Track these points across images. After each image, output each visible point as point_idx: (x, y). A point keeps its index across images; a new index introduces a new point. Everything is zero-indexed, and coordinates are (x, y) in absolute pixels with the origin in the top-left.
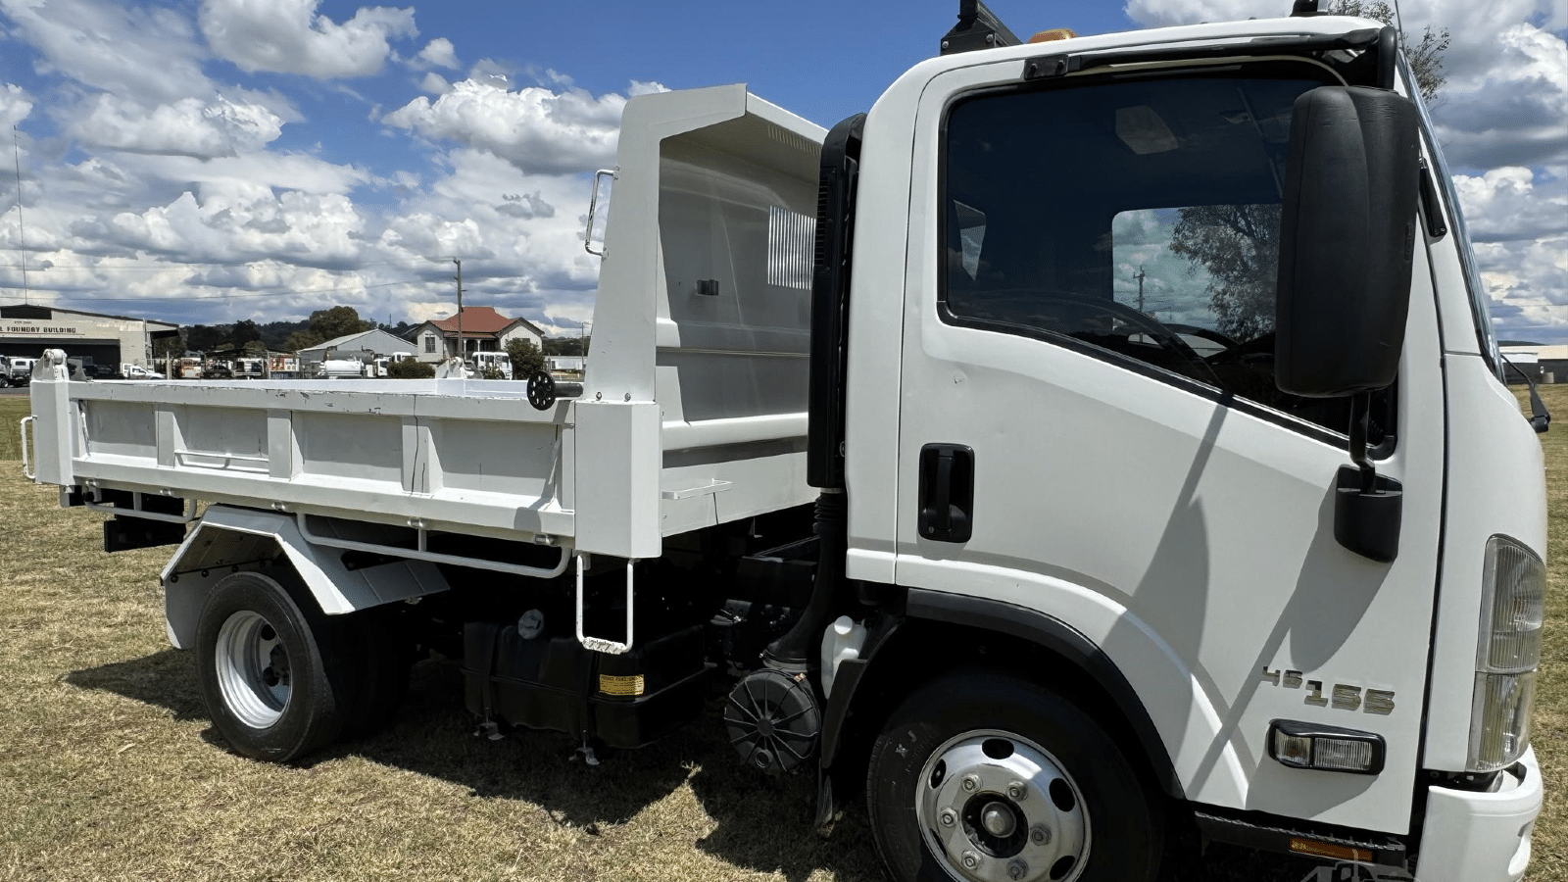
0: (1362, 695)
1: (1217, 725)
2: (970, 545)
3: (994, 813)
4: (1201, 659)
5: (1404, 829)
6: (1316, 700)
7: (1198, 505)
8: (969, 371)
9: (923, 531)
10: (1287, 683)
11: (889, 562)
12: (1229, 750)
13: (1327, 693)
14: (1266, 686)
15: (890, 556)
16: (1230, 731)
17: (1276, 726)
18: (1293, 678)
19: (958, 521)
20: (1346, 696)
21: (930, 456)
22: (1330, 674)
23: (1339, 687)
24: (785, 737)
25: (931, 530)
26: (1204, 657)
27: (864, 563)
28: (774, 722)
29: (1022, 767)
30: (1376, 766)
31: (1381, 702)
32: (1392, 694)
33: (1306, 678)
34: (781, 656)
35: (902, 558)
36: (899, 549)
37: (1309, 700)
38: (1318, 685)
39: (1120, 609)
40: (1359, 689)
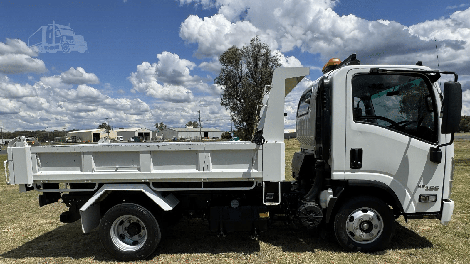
0: (434, 188)
1: (410, 197)
2: (362, 169)
3: (366, 225)
4: (407, 185)
5: (439, 210)
6: (427, 190)
7: (407, 156)
8: (361, 132)
9: (351, 167)
10: (422, 188)
11: (343, 175)
12: (412, 202)
13: (429, 188)
14: (419, 189)
15: (343, 173)
16: (412, 198)
17: (420, 196)
18: (423, 186)
19: (359, 164)
20: (432, 188)
21: (353, 151)
22: (429, 185)
23: (430, 187)
24: (317, 218)
25: (353, 167)
26: (408, 185)
27: (337, 175)
28: (313, 215)
29: (370, 214)
30: (436, 200)
31: (437, 188)
32: (438, 187)
33: (425, 186)
34: (310, 200)
35: (346, 173)
36: (345, 171)
37: (426, 190)
38: (427, 187)
39: (392, 178)
40: (433, 187)
